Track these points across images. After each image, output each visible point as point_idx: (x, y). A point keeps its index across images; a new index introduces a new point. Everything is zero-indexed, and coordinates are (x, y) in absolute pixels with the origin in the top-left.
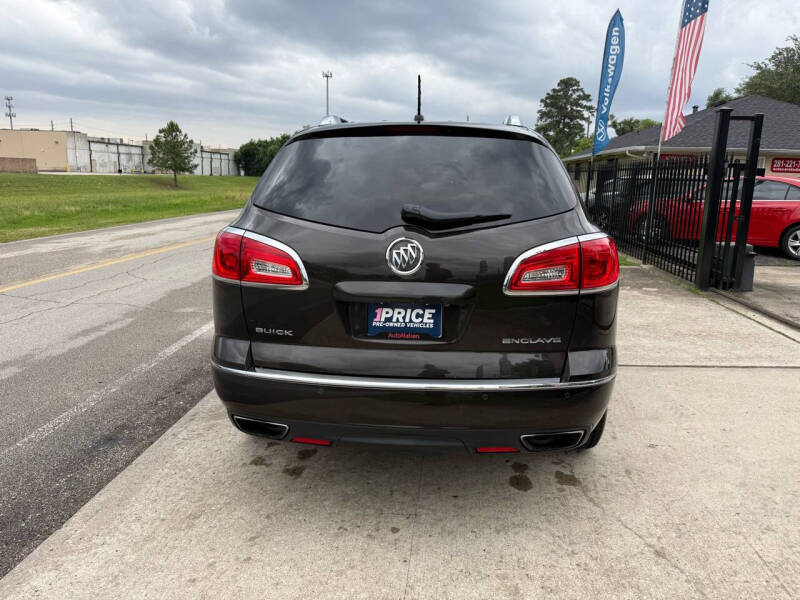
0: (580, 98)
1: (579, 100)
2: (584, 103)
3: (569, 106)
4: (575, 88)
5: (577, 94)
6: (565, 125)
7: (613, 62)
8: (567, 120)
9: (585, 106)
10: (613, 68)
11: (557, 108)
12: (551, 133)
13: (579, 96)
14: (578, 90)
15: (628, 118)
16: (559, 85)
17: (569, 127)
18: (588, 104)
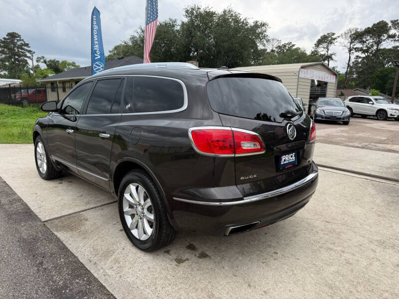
0: (22, 45)
1: (22, 46)
2: (26, 48)
3: (16, 49)
4: (18, 39)
5: (20, 42)
6: (16, 59)
7: (96, 33)
8: (16, 57)
9: (27, 50)
10: (96, 36)
11: (9, 49)
12: (7, 63)
13: (22, 43)
14: (20, 40)
15: (52, 59)
16: (7, 35)
17: (18, 61)
18: (28, 49)
